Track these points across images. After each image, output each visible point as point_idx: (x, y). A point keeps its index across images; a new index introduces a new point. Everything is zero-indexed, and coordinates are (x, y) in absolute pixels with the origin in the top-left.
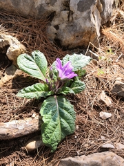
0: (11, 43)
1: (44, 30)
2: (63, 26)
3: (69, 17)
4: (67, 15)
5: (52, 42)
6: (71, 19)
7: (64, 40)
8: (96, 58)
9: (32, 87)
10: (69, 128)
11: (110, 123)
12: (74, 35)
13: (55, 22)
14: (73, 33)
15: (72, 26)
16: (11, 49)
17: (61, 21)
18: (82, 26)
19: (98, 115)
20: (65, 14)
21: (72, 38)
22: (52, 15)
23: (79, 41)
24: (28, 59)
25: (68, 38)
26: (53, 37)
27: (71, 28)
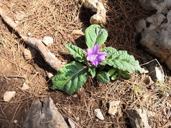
0: (98, 12)
1: (137, 20)
2: (152, 27)
3: (163, 23)
4: (162, 20)
5: (135, 33)
6: (162, 26)
7: (144, 39)
10: (68, 89)
12: (155, 42)
13: (150, 19)
14: (154, 39)
15: (158, 32)
16: (94, 17)
17: (155, 22)
18: (166, 41)
20: (161, 17)
21: (151, 43)
22: (153, 12)
23: (155, 51)
24: (96, 31)
25: (148, 40)
26: (139, 31)
27: (156, 34)
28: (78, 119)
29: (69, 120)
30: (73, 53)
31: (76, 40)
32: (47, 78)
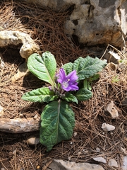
0: (24, 42)
1: (62, 25)
2: (82, 22)
3: (89, 12)
4: (87, 10)
5: (69, 38)
6: (91, 14)
7: (82, 37)
8: (116, 61)
9: (36, 91)
10: (66, 135)
11: (110, 136)
12: (94, 33)
13: (74, 16)
14: (92, 31)
15: (91, 22)
16: (23, 49)
17: (80, 16)
18: (103, 24)
19: (100, 126)
20: (85, 8)
21: (91, 36)
22: (72, 8)
23: (98, 40)
24: (38, 60)
25: (86, 35)
26: (71, 32)
27: (90, 25)
28: (98, 150)
29: (95, 159)
30: (37, 99)
31: (23, 86)
32: (32, 147)
